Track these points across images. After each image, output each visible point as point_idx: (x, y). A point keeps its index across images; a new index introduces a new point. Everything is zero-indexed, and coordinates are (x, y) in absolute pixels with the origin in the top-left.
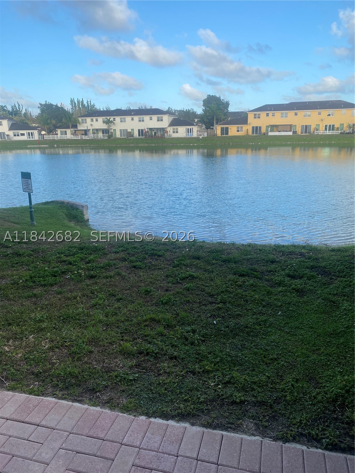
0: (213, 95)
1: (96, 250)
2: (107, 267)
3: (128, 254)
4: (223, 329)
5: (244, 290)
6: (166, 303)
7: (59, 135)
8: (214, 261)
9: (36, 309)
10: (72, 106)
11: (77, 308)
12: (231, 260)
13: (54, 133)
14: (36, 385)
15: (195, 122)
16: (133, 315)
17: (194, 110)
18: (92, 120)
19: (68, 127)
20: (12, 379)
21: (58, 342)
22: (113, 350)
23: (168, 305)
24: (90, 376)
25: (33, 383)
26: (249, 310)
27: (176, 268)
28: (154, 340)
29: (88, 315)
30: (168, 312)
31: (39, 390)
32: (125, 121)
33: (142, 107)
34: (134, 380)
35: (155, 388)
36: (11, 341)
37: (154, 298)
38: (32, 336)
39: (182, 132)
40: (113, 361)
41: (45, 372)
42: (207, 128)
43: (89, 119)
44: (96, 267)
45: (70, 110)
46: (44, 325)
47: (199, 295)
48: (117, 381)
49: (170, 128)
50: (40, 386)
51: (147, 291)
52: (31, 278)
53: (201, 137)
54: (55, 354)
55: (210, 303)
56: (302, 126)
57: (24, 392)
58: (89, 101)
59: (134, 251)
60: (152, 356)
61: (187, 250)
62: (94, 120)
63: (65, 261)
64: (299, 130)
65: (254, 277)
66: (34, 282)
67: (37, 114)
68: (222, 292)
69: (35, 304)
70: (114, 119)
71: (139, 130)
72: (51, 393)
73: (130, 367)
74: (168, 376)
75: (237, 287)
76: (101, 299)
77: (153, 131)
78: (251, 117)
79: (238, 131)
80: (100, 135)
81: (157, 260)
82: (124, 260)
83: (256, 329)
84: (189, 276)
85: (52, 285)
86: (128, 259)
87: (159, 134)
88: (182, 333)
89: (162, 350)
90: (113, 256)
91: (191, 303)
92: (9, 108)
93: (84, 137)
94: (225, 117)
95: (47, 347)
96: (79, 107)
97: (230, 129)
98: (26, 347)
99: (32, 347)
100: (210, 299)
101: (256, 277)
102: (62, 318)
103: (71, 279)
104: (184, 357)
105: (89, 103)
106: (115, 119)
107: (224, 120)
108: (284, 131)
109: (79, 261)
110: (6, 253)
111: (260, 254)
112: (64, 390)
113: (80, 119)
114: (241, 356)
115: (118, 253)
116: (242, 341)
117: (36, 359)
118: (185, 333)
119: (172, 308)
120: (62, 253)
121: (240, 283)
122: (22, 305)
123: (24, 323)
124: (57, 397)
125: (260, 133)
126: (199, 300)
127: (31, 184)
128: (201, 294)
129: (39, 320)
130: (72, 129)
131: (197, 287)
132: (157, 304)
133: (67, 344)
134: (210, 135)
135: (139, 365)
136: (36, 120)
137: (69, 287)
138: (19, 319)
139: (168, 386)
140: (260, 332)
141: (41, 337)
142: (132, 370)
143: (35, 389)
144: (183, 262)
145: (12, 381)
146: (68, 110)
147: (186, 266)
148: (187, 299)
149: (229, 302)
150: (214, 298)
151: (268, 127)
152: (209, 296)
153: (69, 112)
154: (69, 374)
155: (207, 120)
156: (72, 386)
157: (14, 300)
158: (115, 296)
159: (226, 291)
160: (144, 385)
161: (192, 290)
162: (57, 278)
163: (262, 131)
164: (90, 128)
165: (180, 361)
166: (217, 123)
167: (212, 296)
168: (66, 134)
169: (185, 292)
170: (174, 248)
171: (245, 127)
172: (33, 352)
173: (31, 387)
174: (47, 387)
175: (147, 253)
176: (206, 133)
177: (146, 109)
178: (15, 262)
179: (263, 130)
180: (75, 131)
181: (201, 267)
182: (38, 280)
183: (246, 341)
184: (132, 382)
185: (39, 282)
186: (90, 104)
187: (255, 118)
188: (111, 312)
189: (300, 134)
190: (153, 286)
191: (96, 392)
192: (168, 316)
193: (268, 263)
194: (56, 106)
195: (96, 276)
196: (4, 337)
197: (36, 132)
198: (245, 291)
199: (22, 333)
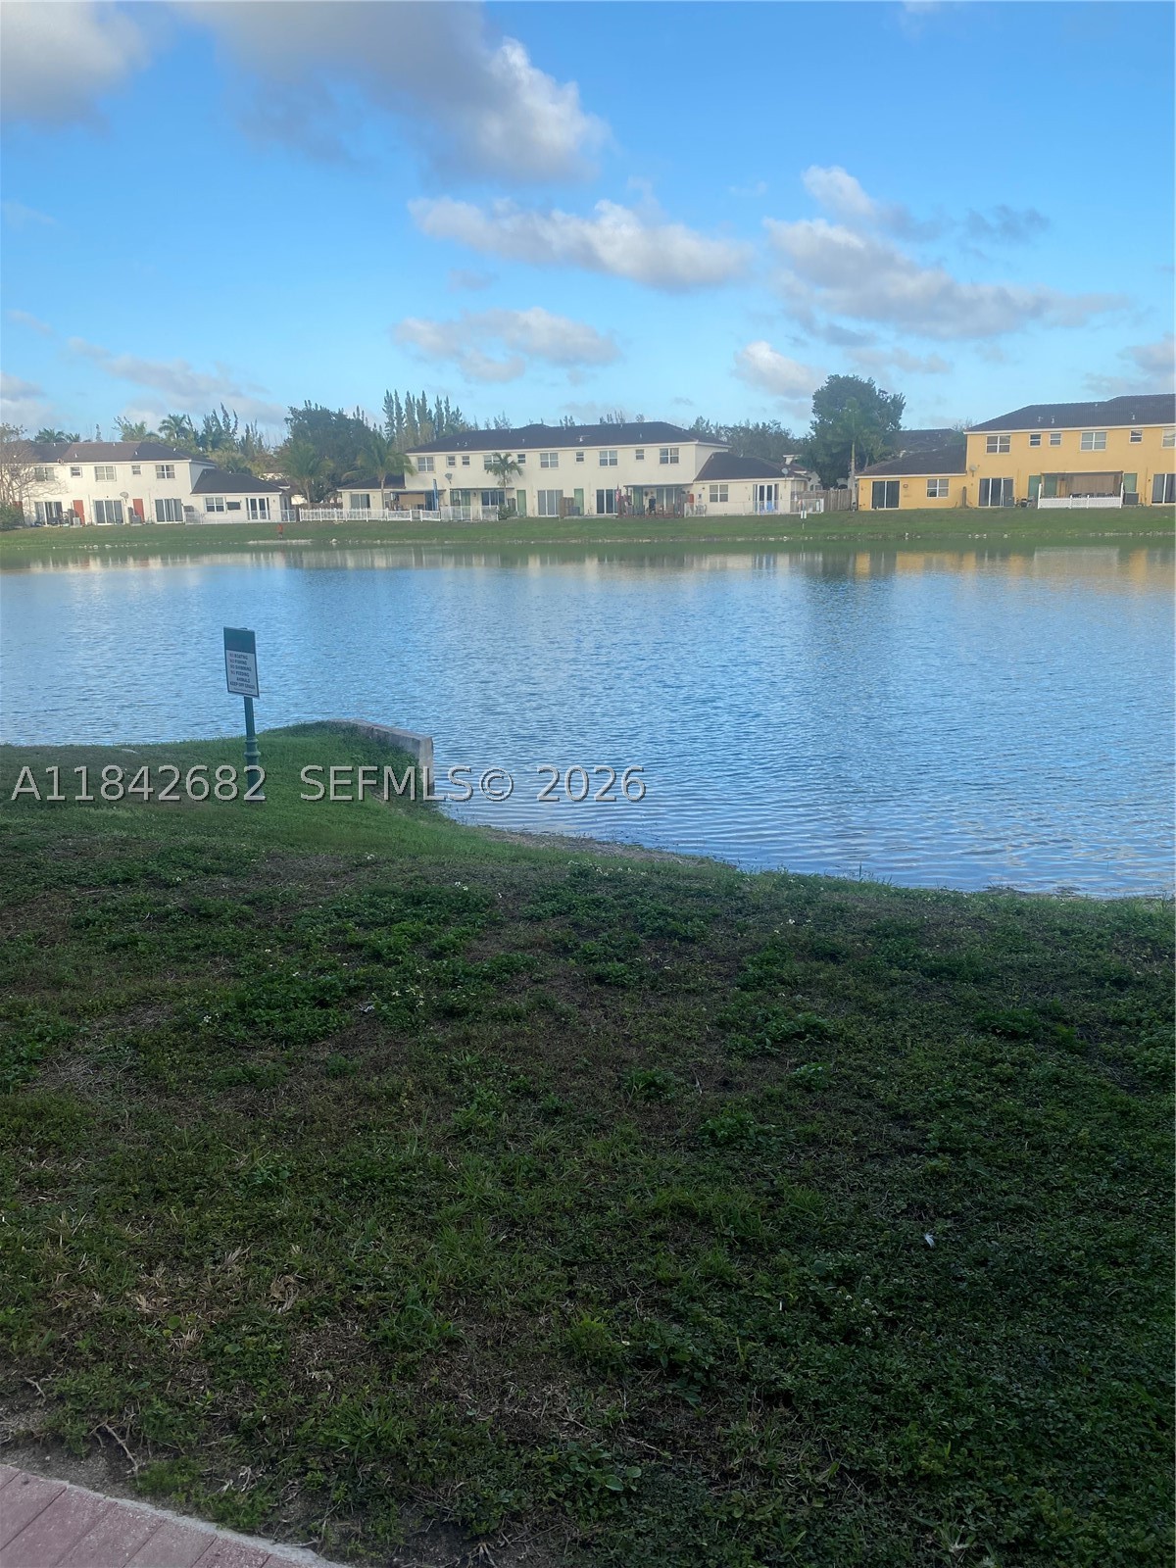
0: (847, 377)
1: (464, 906)
2: (503, 976)
3: (575, 925)
4: (966, 1272)
5: (1024, 1097)
6: (729, 1141)
7: (346, 508)
8: (895, 973)
9: (253, 1132)
10: (390, 417)
11: (400, 1143)
12: (958, 971)
13: (332, 501)
14: (243, 1479)
15: (787, 467)
16: (606, 1185)
17: (782, 427)
18: (451, 462)
19: (374, 484)
20: (154, 1443)
21: (328, 1287)
22: (536, 1339)
23: (734, 1149)
24: (451, 1457)
25: (233, 1469)
26: (1057, 1188)
27: (753, 993)
28: (697, 1307)
29: (442, 1177)
30: (739, 1181)
31: (252, 1505)
32: (555, 464)
33: (609, 417)
34: (628, 1493)
35: (715, 1543)
36: (161, 1269)
37: (679, 1114)
38: (237, 1253)
39: (740, 497)
40: (537, 1390)
41: (279, 1420)
42: (826, 485)
43: (440, 459)
44: (467, 975)
45: (383, 429)
46: (282, 1208)
47: (852, 1113)
48: (558, 1495)
49: (701, 486)
50: (258, 1488)
51: (653, 1084)
52: (242, 1006)
53: (803, 514)
54: (318, 1341)
55: (899, 1151)
56: (1159, 478)
57: (198, 1510)
58: (443, 399)
59: (597, 918)
60: (692, 1380)
61: (791, 922)
62: (459, 460)
63: (359, 946)
64: (1145, 492)
65: (1058, 1045)
66: (251, 1024)
67: (281, 443)
68: (943, 1105)
69: (252, 1113)
70: (519, 456)
71: (600, 494)
72: (298, 1522)
73: (606, 1427)
74: (767, 1486)
75: (996, 1086)
76: (483, 1108)
77: (646, 495)
78: (976, 449)
79: (932, 494)
80: (476, 509)
81: (679, 955)
82: (564, 950)
83: (1098, 1281)
84: (808, 1031)
85: (311, 1040)
86: (577, 945)
87: (664, 504)
88: (803, 1280)
89: (733, 1357)
90: (523, 932)
91: (826, 1146)
92: (199, 426)
93: (424, 516)
94: (889, 448)
95: (287, 1306)
96: (411, 419)
97: (905, 487)
98: (212, 1300)
99: (237, 1303)
100: (897, 1134)
101: (1065, 1044)
102: (345, 1182)
103: (378, 1018)
104: (821, 1397)
105: (443, 406)
106: (524, 456)
107: (883, 456)
108: (1092, 495)
109: (408, 946)
110: (163, 909)
111: (1065, 948)
112: (349, 1512)
113: (413, 458)
114: (1061, 1409)
115: (539, 920)
116: (1049, 1333)
117: (247, 1359)
118: (814, 1283)
119: (752, 1165)
120: (350, 915)
121: (1006, 1069)
122: (208, 1116)
123: (211, 1193)
124: (322, 1545)
125: (1009, 502)
126: (855, 1133)
127: (253, 669)
128: (858, 1107)
129: (266, 1185)
130: (387, 491)
131: (840, 1079)
132: (692, 1143)
133: (362, 1302)
134: (835, 508)
135: (642, 1422)
136: (276, 461)
137: (372, 1052)
138: (194, 1174)
139: (768, 1538)
140: (1118, 1294)
141: (269, 1263)
142: (617, 1441)
143: (241, 1500)
144: (776, 970)
145: (156, 1451)
146: (378, 428)
147: (793, 985)
148: (809, 1129)
149: (975, 1150)
150: (913, 1128)
151: (1034, 480)
152: (893, 1119)
153: (380, 435)
154: (370, 1441)
155: (827, 460)
156: (382, 1497)
157: (181, 1094)
158: (534, 1096)
159: (960, 1101)
160: (667, 1522)
161: (825, 1090)
162: (331, 1011)
163: (1015, 495)
164: (445, 485)
165: (806, 1414)
166: (860, 468)
167: (903, 1119)
168: (369, 506)
169: (796, 1098)
170: (739, 911)
171: (956, 482)
172: (238, 1325)
173: (225, 1488)
174: (286, 1495)
175: (643, 925)
176: (822, 501)
177: (625, 425)
178: (190, 943)
179: (1020, 491)
180: (397, 495)
181: (846, 992)
182: (266, 1018)
183: (1069, 1337)
184: (617, 1505)
185: (268, 1023)
186: (447, 410)
187: (992, 449)
188: (526, 1168)
189: (1149, 503)
190: (675, 1064)
191: (476, 1539)
192: (743, 1200)
193: (1102, 986)
194: (341, 416)
195: (465, 1012)
196: (136, 1252)
197: (274, 499)
198: (1029, 1105)
199: (200, 1238)
